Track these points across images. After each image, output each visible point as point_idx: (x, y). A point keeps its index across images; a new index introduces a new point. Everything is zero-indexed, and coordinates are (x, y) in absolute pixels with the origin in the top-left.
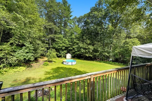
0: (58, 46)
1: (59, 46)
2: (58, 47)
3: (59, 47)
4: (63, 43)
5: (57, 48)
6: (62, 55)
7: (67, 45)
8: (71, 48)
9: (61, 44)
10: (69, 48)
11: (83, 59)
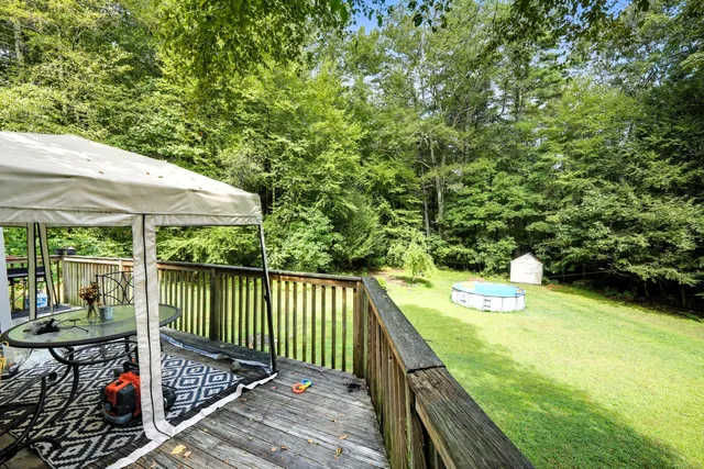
0: (464, 218)
1: (471, 217)
2: (463, 222)
3: (468, 220)
4: (490, 199)
5: (462, 225)
6: (490, 263)
7: (518, 208)
8: (538, 223)
9: (481, 204)
10: (529, 228)
11: (621, 299)
